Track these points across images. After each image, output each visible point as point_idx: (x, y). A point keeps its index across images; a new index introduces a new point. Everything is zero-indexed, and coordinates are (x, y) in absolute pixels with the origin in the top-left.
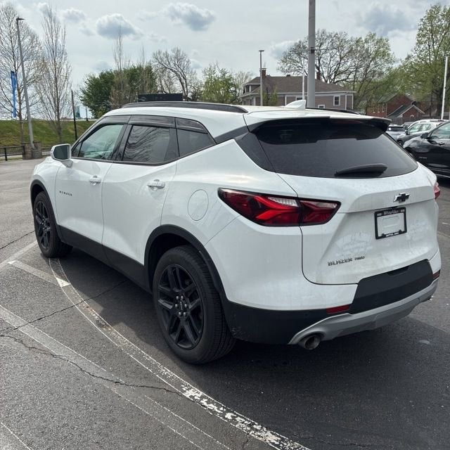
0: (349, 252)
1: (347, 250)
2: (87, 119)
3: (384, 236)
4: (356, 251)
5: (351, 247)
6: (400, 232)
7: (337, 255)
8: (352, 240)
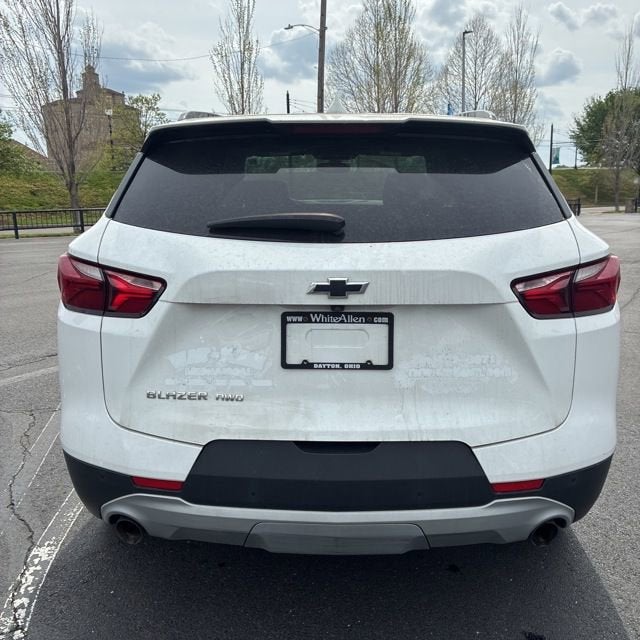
0: (199, 382)
1: (194, 377)
2: (576, 167)
3: (307, 365)
4: (221, 383)
5: (205, 371)
6: (367, 366)
7: (169, 382)
8: (209, 357)
